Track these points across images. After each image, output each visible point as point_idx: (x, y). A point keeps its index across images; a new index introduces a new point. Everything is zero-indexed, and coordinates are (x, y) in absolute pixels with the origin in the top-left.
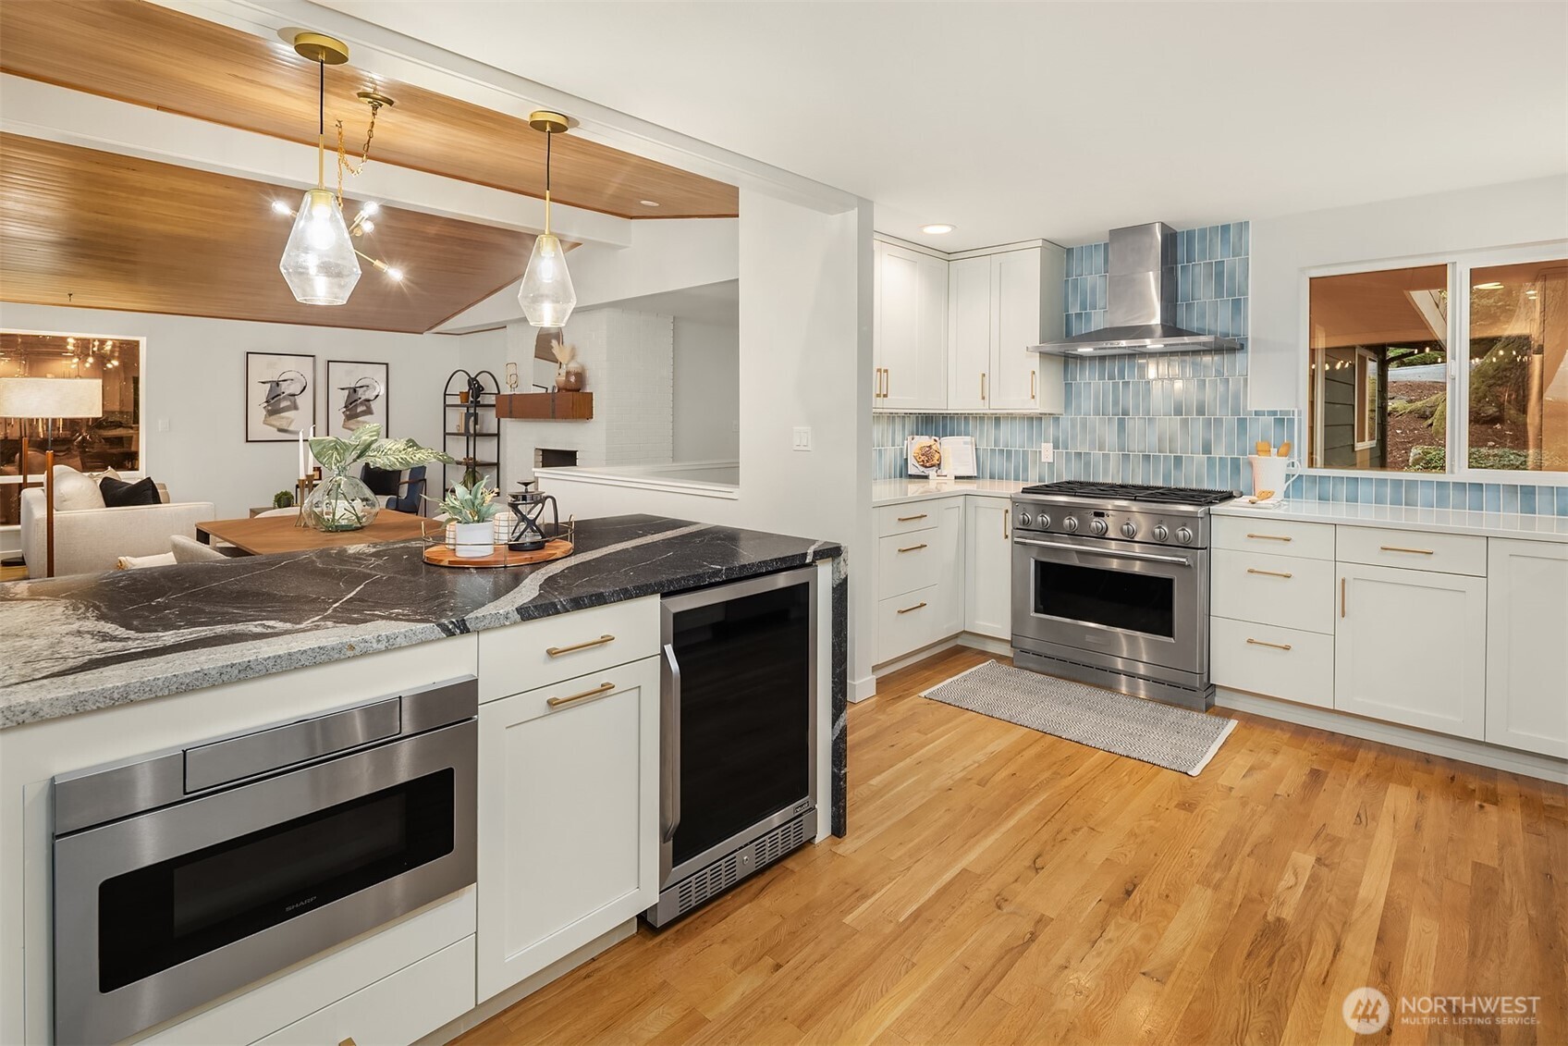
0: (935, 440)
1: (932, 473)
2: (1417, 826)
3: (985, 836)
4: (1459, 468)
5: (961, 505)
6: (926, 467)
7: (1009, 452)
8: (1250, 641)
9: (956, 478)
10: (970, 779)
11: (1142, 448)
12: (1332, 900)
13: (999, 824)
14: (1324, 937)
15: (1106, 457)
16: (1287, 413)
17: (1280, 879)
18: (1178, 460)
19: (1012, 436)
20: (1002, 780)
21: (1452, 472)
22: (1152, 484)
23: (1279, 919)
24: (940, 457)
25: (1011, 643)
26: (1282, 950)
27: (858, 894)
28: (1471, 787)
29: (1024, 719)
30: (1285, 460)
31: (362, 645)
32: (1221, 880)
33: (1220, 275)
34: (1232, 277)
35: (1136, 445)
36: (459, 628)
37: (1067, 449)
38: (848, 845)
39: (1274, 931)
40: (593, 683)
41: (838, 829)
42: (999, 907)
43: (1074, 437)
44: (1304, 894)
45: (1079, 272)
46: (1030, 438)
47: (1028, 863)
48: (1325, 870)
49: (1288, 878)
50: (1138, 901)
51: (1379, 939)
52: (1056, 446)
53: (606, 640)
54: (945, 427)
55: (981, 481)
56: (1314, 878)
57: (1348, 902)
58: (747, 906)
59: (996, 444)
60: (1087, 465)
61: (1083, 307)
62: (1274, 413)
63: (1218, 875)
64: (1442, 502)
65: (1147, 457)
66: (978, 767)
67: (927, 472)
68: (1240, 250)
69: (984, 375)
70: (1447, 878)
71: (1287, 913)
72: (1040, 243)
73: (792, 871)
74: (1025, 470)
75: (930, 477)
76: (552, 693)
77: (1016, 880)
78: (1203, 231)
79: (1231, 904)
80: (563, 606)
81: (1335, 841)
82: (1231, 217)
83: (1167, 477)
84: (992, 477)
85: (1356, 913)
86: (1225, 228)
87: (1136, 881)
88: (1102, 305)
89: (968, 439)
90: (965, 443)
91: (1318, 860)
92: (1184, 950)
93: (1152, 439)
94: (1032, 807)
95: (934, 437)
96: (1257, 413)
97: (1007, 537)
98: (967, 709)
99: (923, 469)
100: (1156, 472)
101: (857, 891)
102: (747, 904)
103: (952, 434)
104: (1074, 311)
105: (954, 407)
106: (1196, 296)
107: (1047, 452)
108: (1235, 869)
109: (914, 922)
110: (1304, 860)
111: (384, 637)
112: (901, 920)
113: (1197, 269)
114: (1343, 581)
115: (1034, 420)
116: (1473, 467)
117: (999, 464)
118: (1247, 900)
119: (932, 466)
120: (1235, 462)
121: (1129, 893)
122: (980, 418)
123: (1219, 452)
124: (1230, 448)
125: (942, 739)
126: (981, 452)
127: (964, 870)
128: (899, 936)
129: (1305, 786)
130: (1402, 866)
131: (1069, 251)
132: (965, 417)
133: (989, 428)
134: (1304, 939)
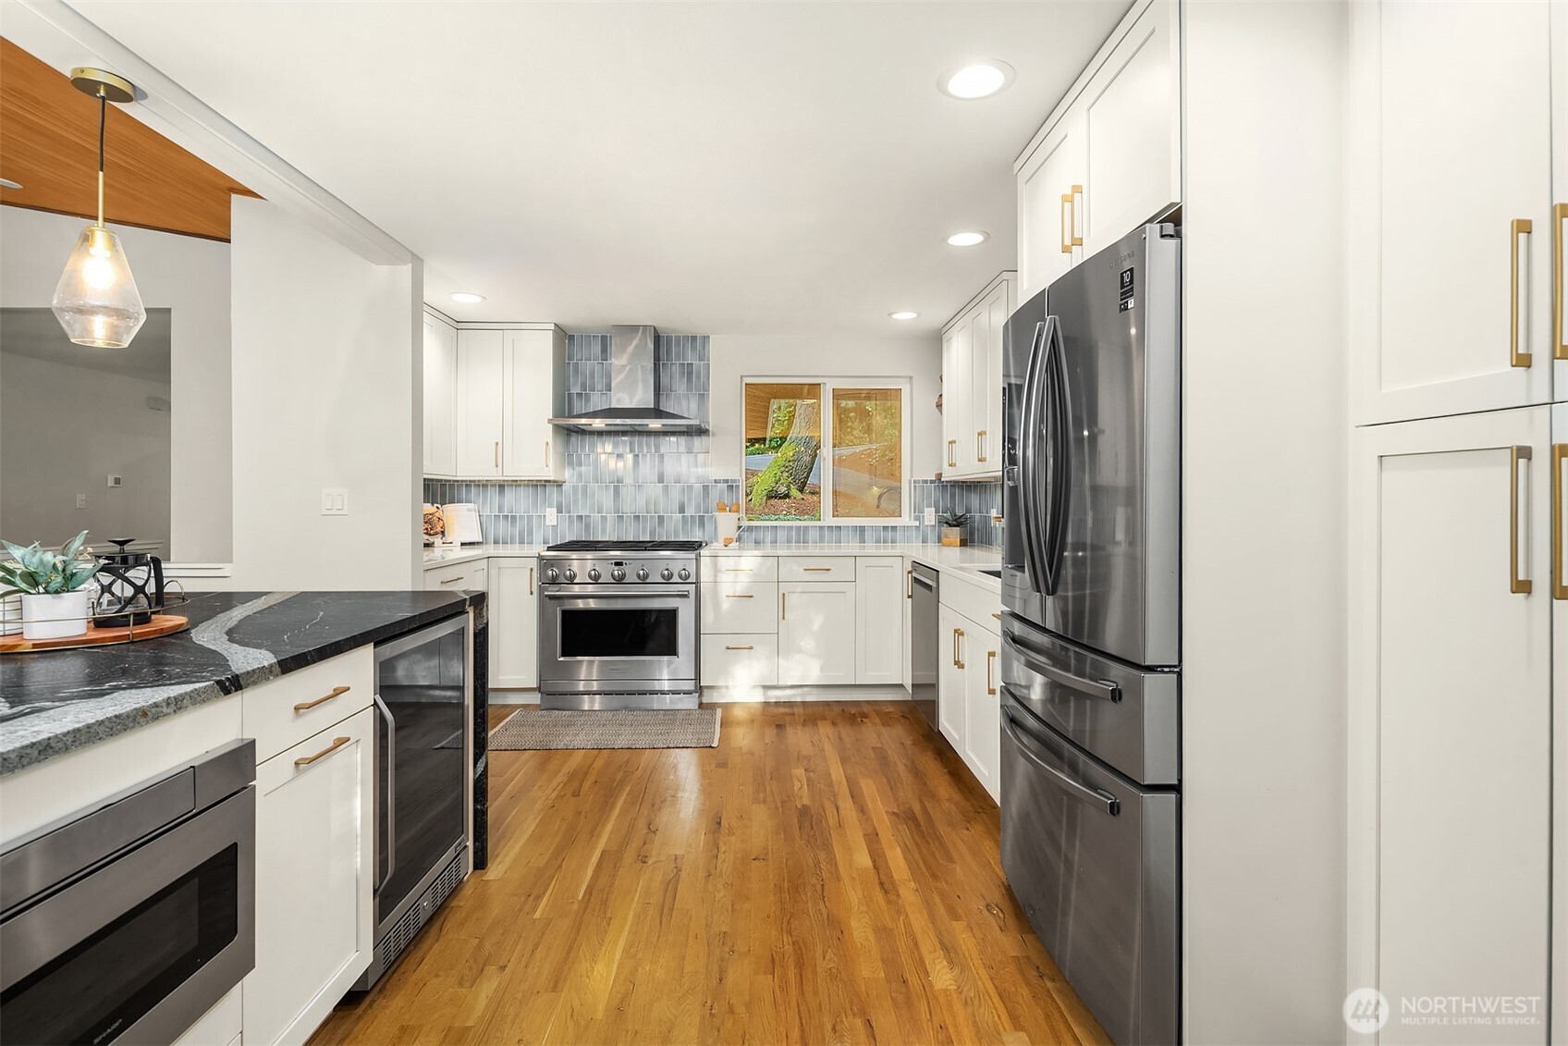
0: (438, 508)
1: (437, 540)
2: (840, 739)
3: (604, 826)
4: (828, 519)
5: (485, 567)
6: (430, 535)
7: (514, 518)
8: (728, 648)
9: (462, 544)
10: (564, 795)
11: (633, 510)
12: (823, 786)
13: (608, 816)
14: (829, 806)
15: (604, 518)
16: (734, 481)
17: (793, 787)
18: (661, 519)
19: (517, 502)
20: (590, 788)
21: (824, 520)
22: (641, 540)
23: (804, 806)
24: (444, 525)
25: (539, 689)
26: (814, 819)
27: (531, 898)
28: (853, 712)
29: (576, 744)
30: (735, 516)
31: (153, 710)
32: (765, 797)
33: (690, 374)
34: (698, 377)
35: (628, 508)
36: (233, 685)
37: (570, 512)
38: (494, 871)
39: (804, 812)
40: (326, 741)
41: (480, 863)
42: (645, 862)
43: (576, 502)
44: (809, 790)
45: (579, 357)
46: (535, 503)
47: (645, 831)
48: (812, 774)
49: (797, 785)
50: (727, 826)
51: (852, 797)
52: (559, 511)
53: (338, 692)
54: (443, 495)
55: (484, 546)
56: (809, 780)
57: (830, 785)
58: (435, 946)
59: (501, 509)
60: (587, 526)
61: (584, 387)
62: (726, 481)
63: (762, 796)
64: (822, 539)
65: (637, 518)
66: (565, 785)
67: (431, 539)
68: (703, 356)
69: (497, 444)
70: (865, 758)
71: (806, 801)
72: (552, 327)
73: (458, 907)
74: (530, 533)
75: (436, 545)
76: (299, 753)
77: (645, 843)
78: (678, 338)
79: (777, 809)
80: (312, 656)
81: (808, 758)
82: (700, 332)
83: (653, 532)
84: (496, 542)
85: (836, 788)
86: (694, 338)
87: (719, 815)
88: (600, 388)
89: (471, 506)
90: (469, 510)
91: (806, 770)
92: (767, 839)
93: (641, 503)
94: (624, 797)
95: (435, 505)
96: (716, 482)
97: (532, 593)
98: (525, 750)
99: (427, 537)
100: (644, 530)
101: (529, 896)
102: (434, 945)
103: (452, 502)
104: (575, 390)
105: (463, 473)
106: (673, 389)
107: (551, 516)
108: (768, 788)
109: (591, 895)
110: (799, 772)
111: (173, 700)
112: (580, 898)
113: (674, 367)
114: (784, 594)
115: (540, 485)
116: (837, 516)
117: (503, 529)
118: (783, 802)
119: (436, 534)
120: (702, 518)
121: (719, 823)
122: (483, 485)
123: (690, 512)
124: (698, 507)
125: (518, 777)
126: (484, 519)
127: (603, 853)
128: (586, 908)
129: (778, 735)
130: (844, 760)
131: (571, 338)
132: (466, 485)
133: (493, 495)
134: (821, 810)
